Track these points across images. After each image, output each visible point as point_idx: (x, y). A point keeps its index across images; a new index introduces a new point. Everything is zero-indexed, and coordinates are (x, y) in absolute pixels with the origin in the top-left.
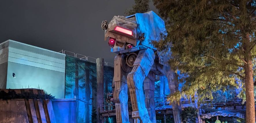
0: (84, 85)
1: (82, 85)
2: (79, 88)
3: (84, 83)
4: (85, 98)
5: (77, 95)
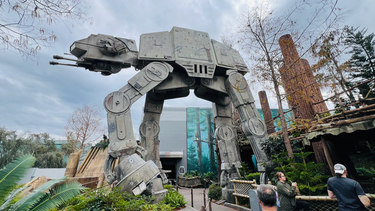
1: (204, 128)
2: (201, 132)
3: (206, 126)
4: (207, 139)
5: (199, 137)
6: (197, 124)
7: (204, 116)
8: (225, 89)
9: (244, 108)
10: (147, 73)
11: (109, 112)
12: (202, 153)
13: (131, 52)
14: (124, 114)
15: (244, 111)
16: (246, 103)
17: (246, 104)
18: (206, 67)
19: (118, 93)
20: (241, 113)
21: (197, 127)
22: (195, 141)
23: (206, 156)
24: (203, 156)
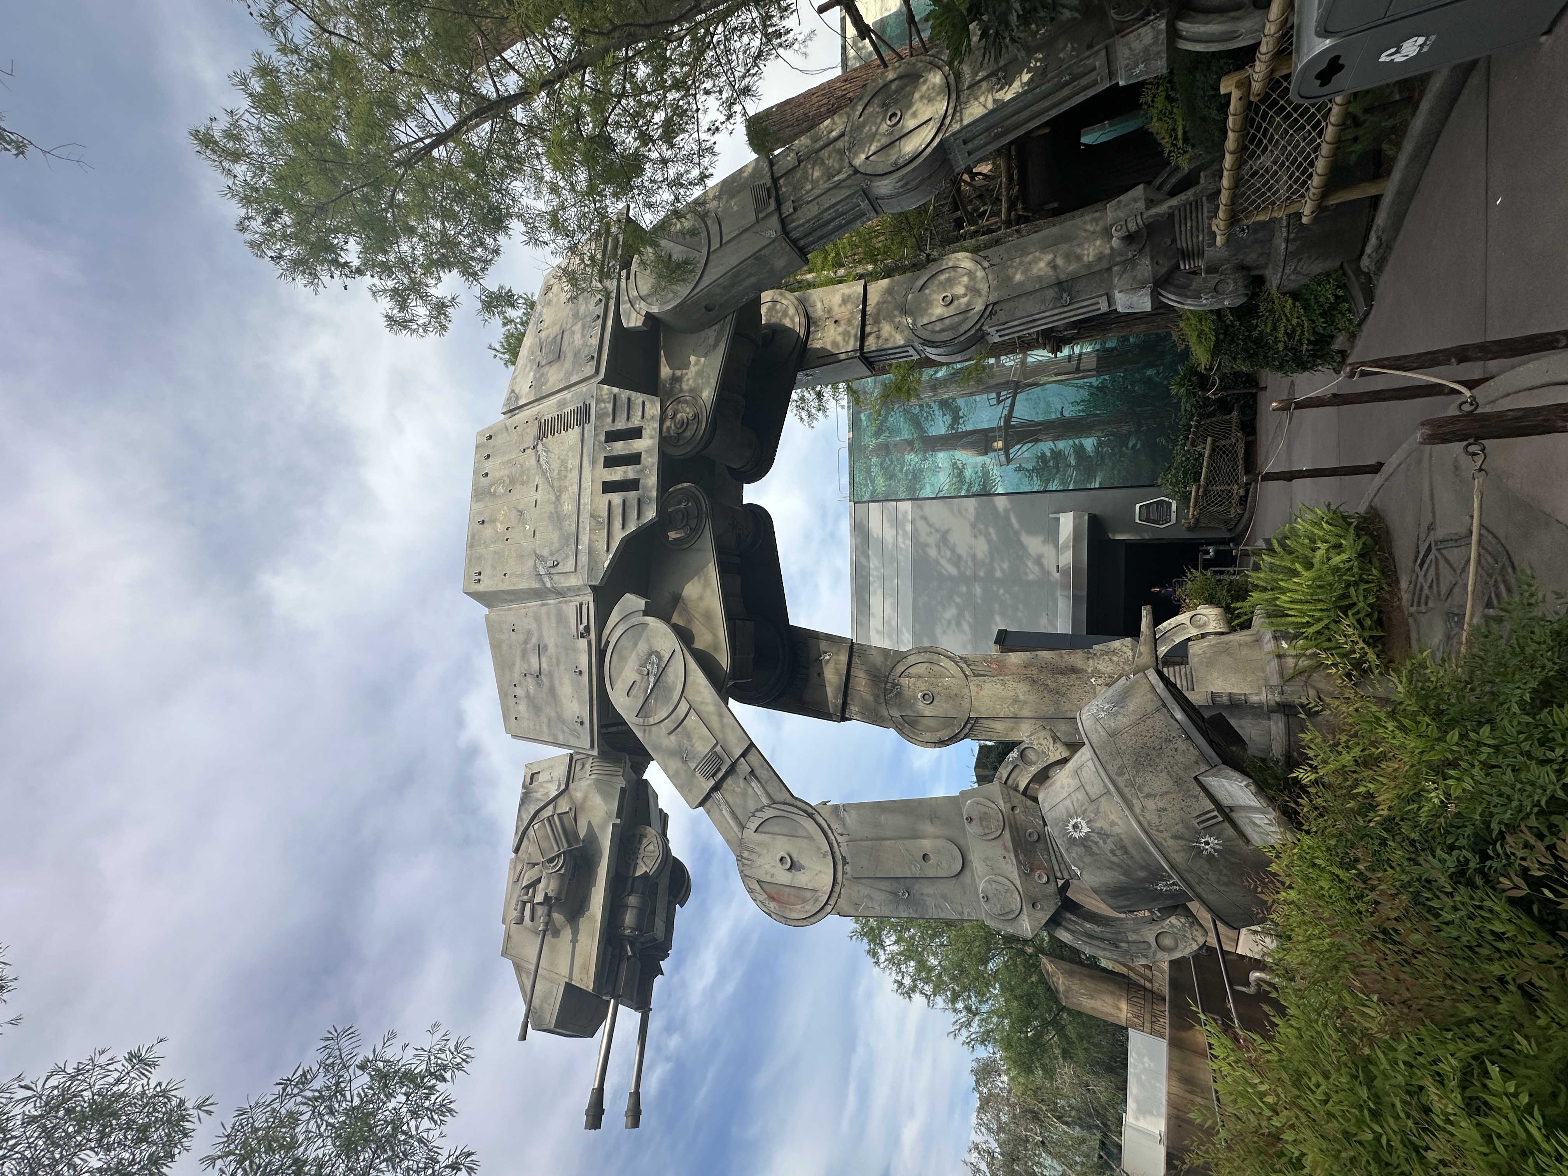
0: (944, 405)
1: (944, 415)
2: (962, 428)
5: (990, 435)
6: (925, 452)
7: (886, 419)
8: (717, 327)
9: (799, 213)
10: (652, 721)
11: (829, 908)
12: (1067, 414)
13: (571, 786)
14: (839, 838)
15: (813, 210)
16: (772, 201)
17: (779, 204)
18: (612, 437)
19: (746, 854)
20: (828, 222)
21: (941, 450)
22: (1007, 455)
23: (1085, 394)
24: (1083, 411)
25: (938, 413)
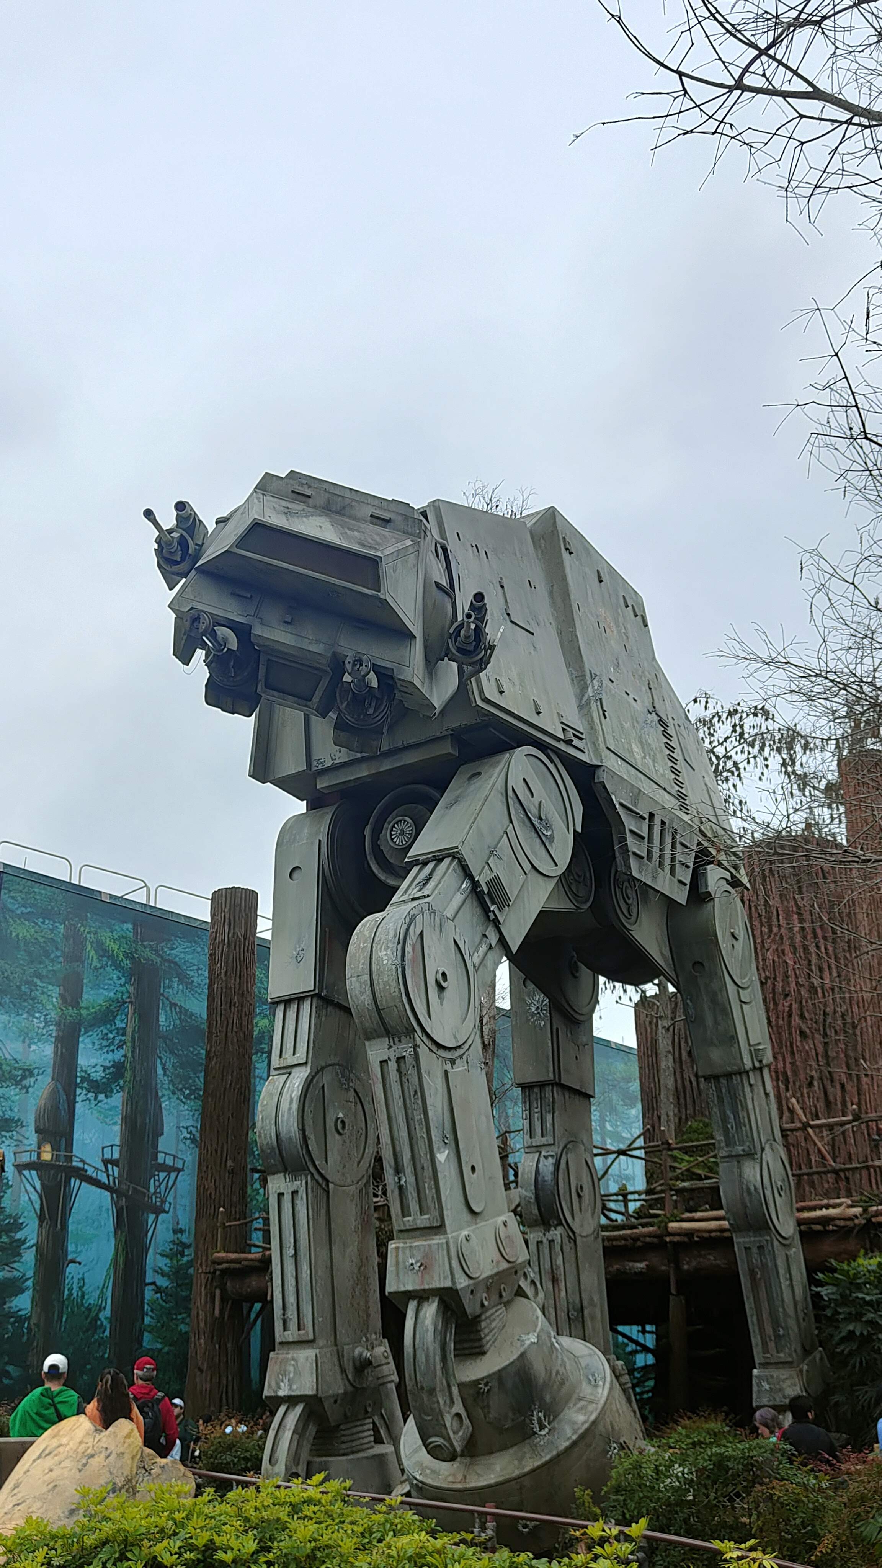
0: (118, 1070)
1: (105, 1068)
2: (81, 1095)
3: (118, 1056)
4: (115, 1163)
5: (63, 1141)
6: (58, 1024)
7: (117, 966)
12: (71, 1269)
21: (56, 1053)
22: (29, 1166)
23: (91, 1299)
24: (70, 1294)
25: (108, 1059)
